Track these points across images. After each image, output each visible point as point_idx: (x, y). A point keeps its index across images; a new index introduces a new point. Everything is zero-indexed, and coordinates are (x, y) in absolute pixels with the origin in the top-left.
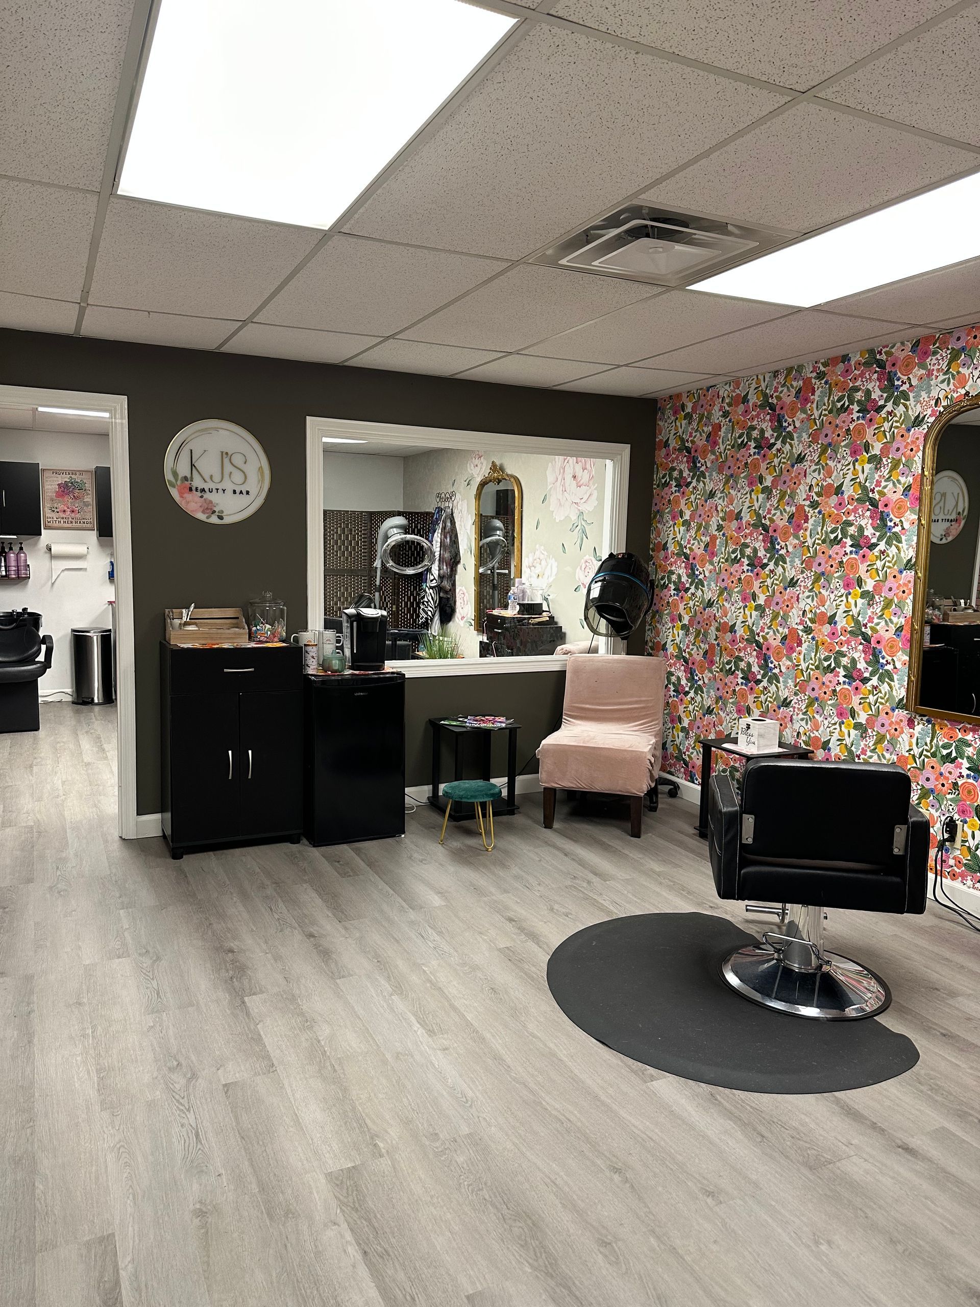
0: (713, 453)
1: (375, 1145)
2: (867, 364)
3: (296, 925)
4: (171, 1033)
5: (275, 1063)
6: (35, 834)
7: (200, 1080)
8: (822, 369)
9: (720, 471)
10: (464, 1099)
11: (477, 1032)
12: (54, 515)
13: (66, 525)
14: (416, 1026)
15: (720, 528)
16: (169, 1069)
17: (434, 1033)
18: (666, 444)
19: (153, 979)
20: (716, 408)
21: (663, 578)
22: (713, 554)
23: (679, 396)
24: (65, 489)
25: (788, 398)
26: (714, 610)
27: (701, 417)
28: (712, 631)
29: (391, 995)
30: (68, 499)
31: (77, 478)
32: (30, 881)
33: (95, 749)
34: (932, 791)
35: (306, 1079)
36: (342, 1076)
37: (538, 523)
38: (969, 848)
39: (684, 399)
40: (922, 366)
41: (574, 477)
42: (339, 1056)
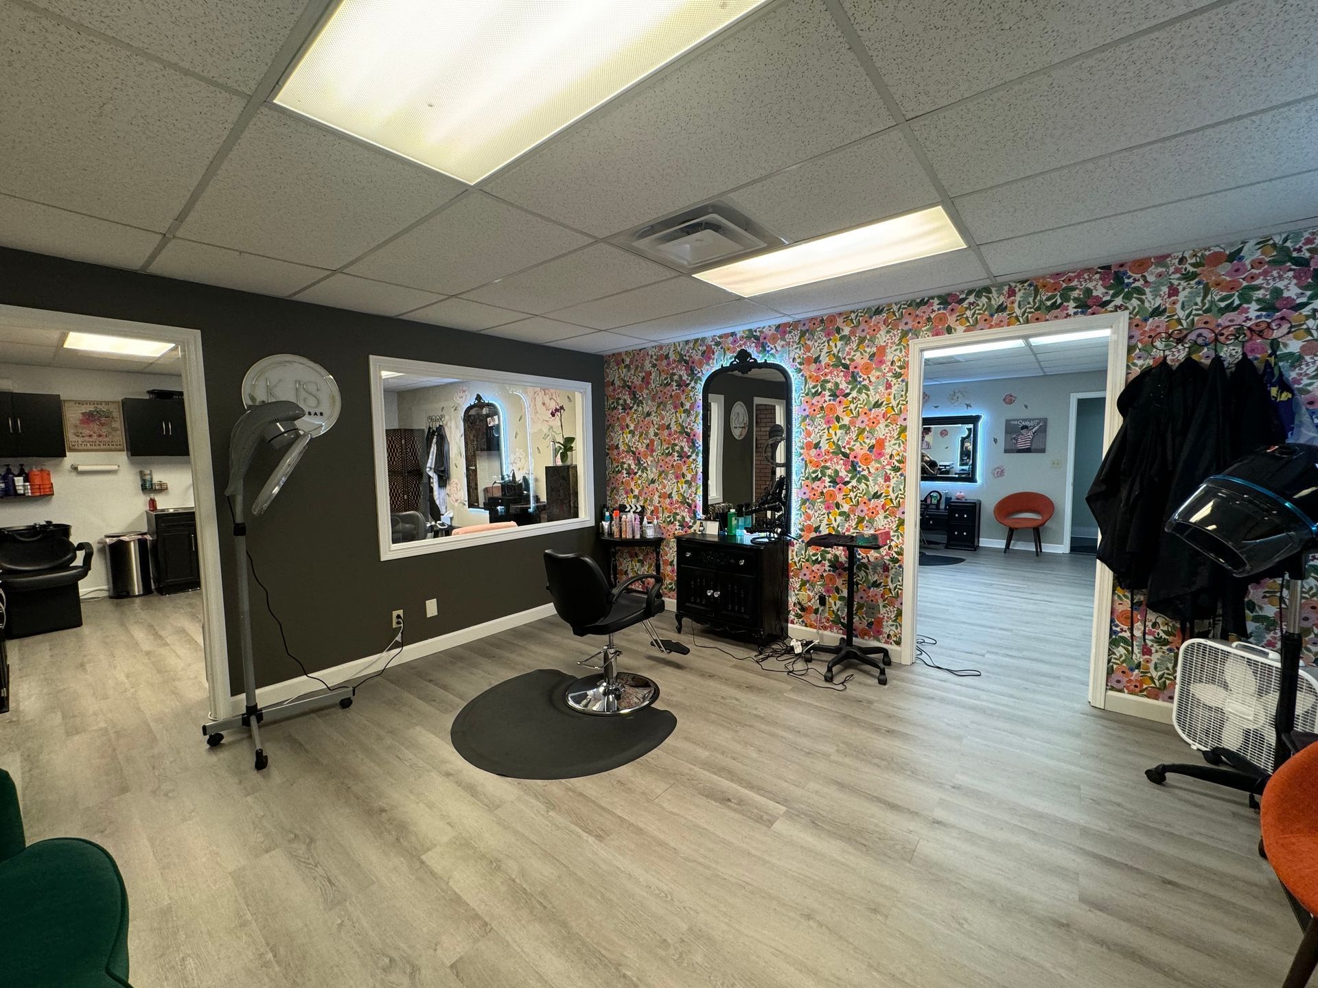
0: (647, 389)
1: (625, 976)
2: (748, 338)
3: (429, 767)
4: (364, 922)
5: (487, 919)
6: (113, 736)
7: (423, 972)
8: (719, 340)
9: (653, 400)
10: (663, 894)
11: (633, 825)
12: (80, 440)
13: (94, 447)
14: (585, 835)
15: (656, 434)
16: (384, 970)
17: (602, 837)
18: (613, 383)
19: (316, 866)
20: (647, 362)
21: (617, 467)
22: (653, 451)
23: (620, 354)
24: (89, 418)
25: (697, 357)
26: (656, 485)
27: (637, 367)
28: (656, 498)
29: (548, 811)
30: (95, 427)
31: (104, 408)
32: (124, 790)
33: (151, 637)
34: (808, 581)
35: (524, 927)
36: (554, 910)
37: (516, 434)
38: (833, 611)
39: (624, 356)
40: (783, 339)
41: (544, 404)
42: (539, 890)
